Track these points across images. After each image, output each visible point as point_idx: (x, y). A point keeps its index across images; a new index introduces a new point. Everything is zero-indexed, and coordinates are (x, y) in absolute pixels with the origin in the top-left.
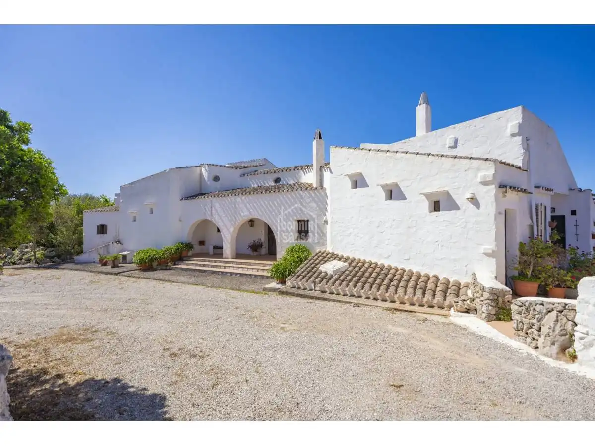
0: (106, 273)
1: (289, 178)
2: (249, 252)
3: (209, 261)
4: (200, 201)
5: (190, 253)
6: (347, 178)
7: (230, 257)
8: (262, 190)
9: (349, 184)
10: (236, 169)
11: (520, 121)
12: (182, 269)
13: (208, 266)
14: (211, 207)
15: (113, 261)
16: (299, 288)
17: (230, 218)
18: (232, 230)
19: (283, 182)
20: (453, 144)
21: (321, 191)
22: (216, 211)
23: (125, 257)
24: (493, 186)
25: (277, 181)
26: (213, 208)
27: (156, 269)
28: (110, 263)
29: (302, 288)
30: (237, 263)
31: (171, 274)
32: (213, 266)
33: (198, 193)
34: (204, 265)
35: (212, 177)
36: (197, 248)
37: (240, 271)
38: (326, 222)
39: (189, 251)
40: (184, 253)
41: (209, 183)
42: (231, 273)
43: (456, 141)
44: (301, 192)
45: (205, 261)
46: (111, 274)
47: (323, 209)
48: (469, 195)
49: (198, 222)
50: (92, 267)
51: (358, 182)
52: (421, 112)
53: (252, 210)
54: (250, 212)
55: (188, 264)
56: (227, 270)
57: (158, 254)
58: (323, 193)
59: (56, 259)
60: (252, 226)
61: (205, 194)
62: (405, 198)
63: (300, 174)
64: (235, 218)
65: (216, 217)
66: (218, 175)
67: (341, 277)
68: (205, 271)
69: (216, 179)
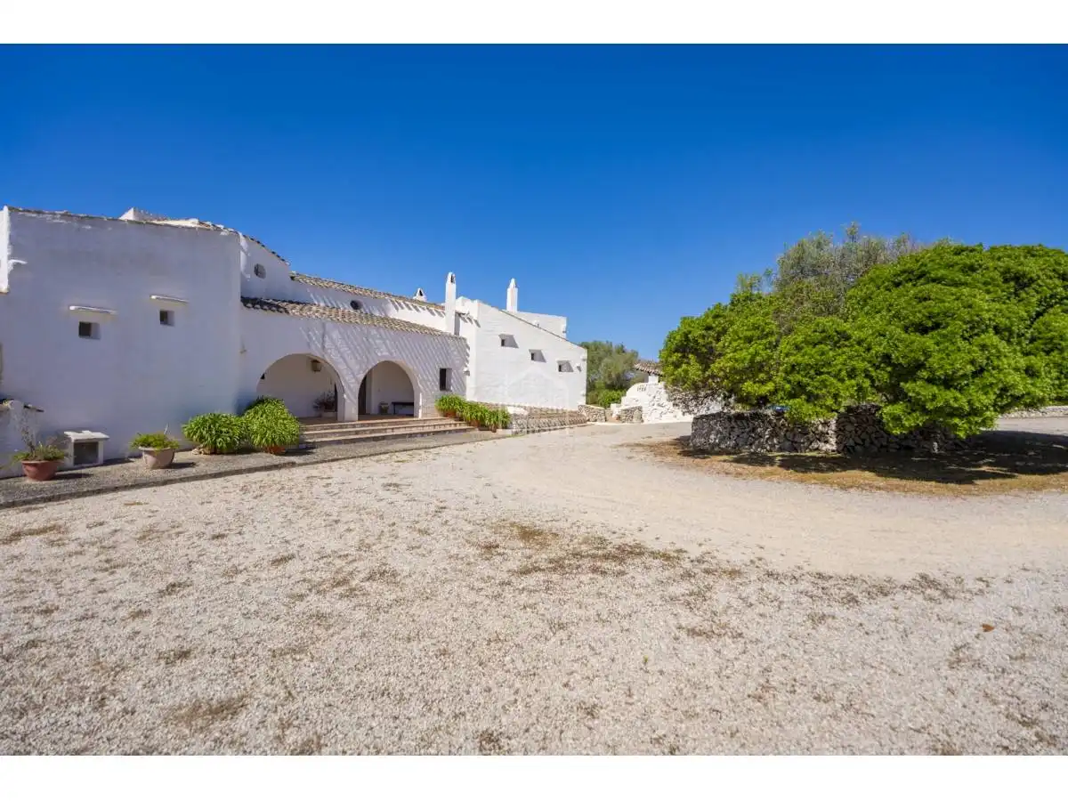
1: (375, 308)
6: (497, 336)
9: (498, 341)
14: (323, 336)
17: (359, 358)
22: (334, 343)
24: (587, 362)
26: (326, 336)
35: (254, 265)
38: (467, 373)
41: (248, 277)
47: (465, 361)
48: (576, 365)
51: (508, 342)
52: (512, 293)
53: (393, 351)
54: (391, 354)
61: (305, 304)
62: (545, 361)
64: (368, 359)
65: (333, 354)
66: (262, 264)
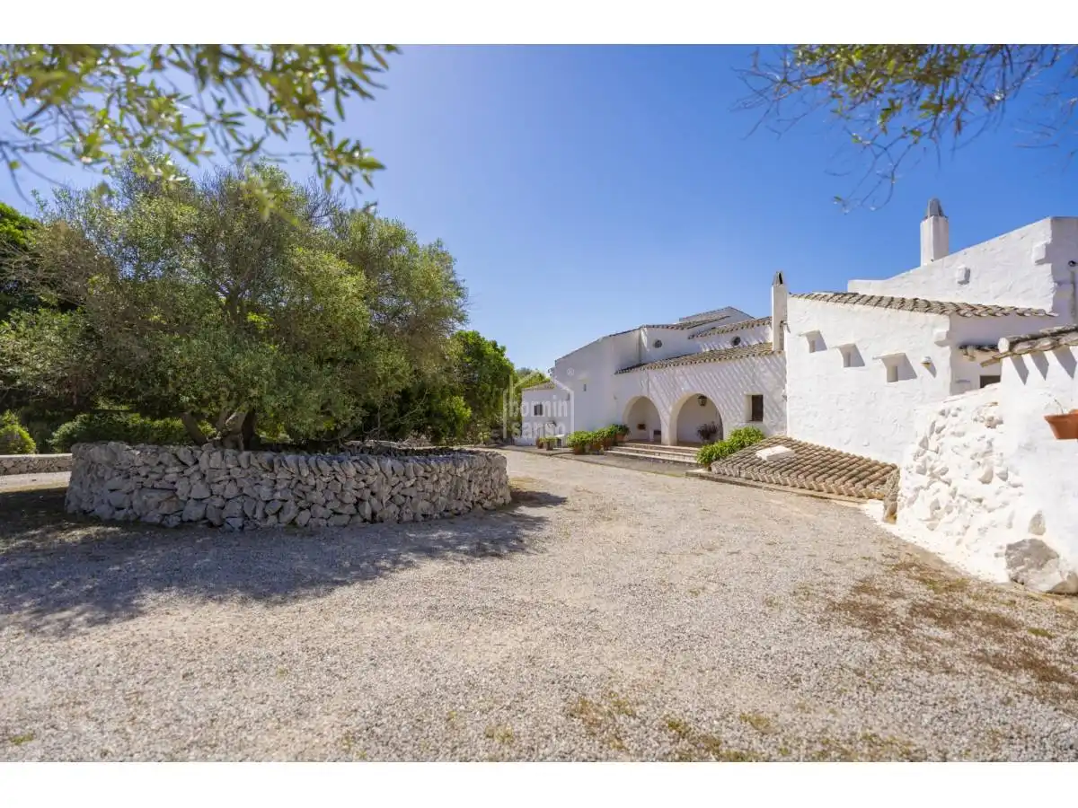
0: (542, 454)
1: (752, 337)
2: (698, 439)
3: (645, 447)
4: (636, 374)
5: (626, 438)
6: (805, 339)
7: (669, 443)
8: (715, 356)
9: (807, 346)
10: (683, 329)
11: (1049, 240)
12: (614, 454)
13: (641, 452)
14: (648, 381)
15: (548, 443)
16: (725, 474)
17: (668, 394)
18: (670, 409)
19: (743, 342)
20: (963, 279)
21: (778, 355)
22: (653, 385)
23: (559, 440)
24: (948, 348)
25: (736, 341)
26: (650, 382)
27: (588, 454)
28: (545, 445)
29: (728, 474)
30: (675, 450)
31: (604, 458)
32: (647, 453)
33: (638, 362)
34: (638, 452)
35: (653, 342)
36: (634, 432)
37: (676, 459)
38: (785, 397)
39: (624, 435)
40: (619, 438)
41: (648, 350)
42: (664, 461)
43: (968, 273)
44: (753, 358)
45: (640, 447)
46: (547, 455)
48: (923, 360)
49: (634, 402)
50: (531, 449)
51: (817, 343)
52: (927, 229)
54: (693, 388)
55: (622, 450)
56: (662, 457)
57: (590, 436)
58: (781, 360)
59: (499, 441)
60: (703, 404)
62: (863, 365)
63: (766, 331)
64: (675, 394)
65: (653, 392)
66: (659, 339)
67: (779, 465)
68: (636, 457)
69: (658, 344)
